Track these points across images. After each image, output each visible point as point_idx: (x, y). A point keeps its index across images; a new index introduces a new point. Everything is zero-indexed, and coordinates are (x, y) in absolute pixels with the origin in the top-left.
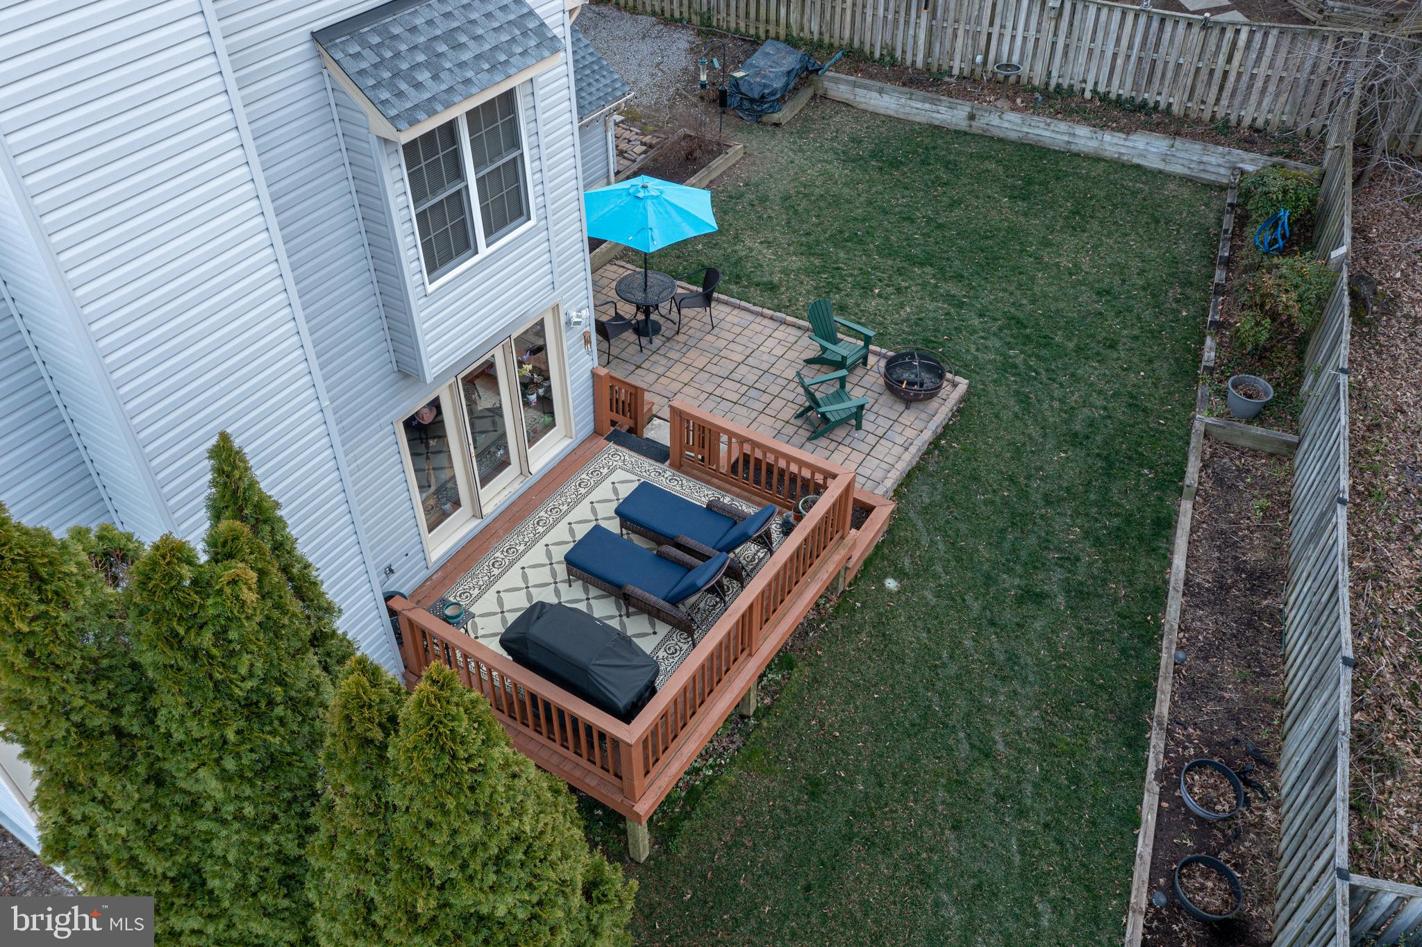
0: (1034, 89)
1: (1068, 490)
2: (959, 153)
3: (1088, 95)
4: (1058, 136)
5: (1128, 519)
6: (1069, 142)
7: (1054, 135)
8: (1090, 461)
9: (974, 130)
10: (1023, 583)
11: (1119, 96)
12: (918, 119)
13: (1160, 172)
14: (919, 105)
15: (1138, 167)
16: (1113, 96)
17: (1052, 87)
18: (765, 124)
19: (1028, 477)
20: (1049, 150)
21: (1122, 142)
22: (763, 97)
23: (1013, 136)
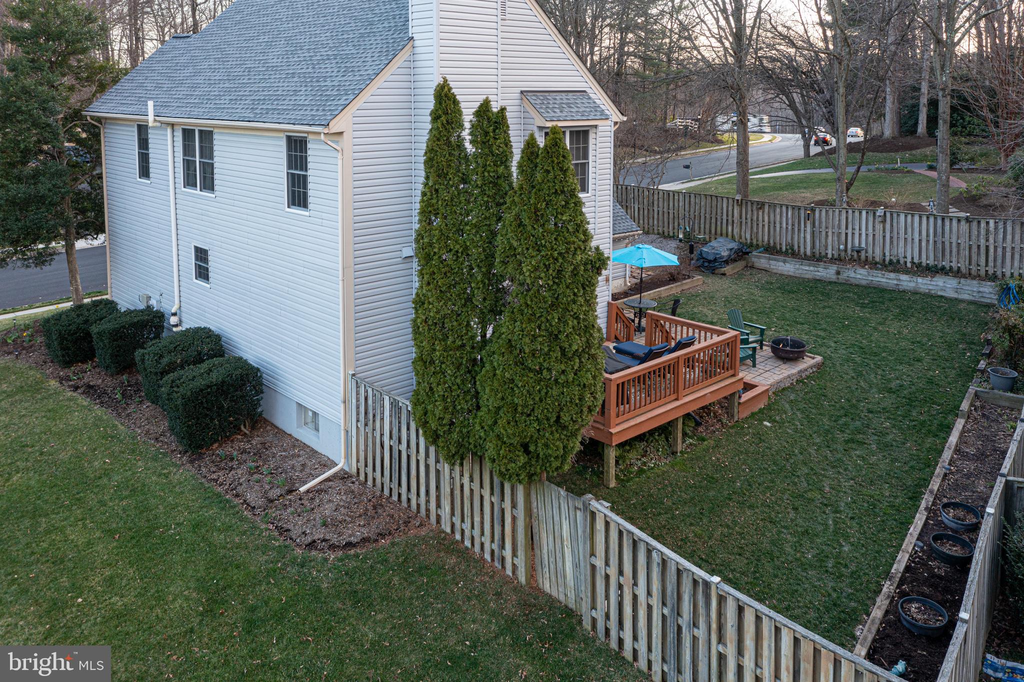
0: (876, 263)
1: (884, 409)
2: (830, 290)
3: (909, 265)
4: (890, 281)
5: (923, 424)
6: (897, 285)
7: (888, 281)
8: (899, 399)
9: (840, 281)
10: (850, 436)
11: (928, 264)
12: (807, 276)
13: (956, 299)
14: (807, 268)
15: (942, 297)
16: (924, 264)
17: (887, 262)
18: (717, 274)
19: (858, 401)
20: (886, 290)
21: (929, 282)
22: (715, 259)
23: (864, 283)
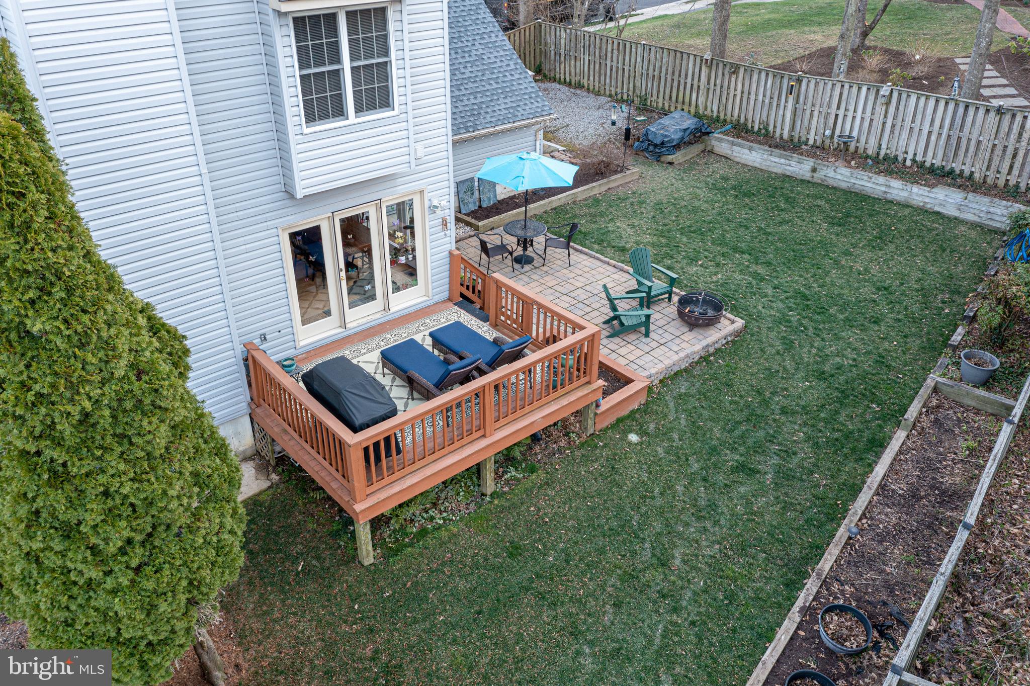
0: (867, 157)
1: (804, 407)
2: (799, 193)
3: (908, 163)
4: (878, 187)
5: (848, 435)
6: (885, 192)
7: (874, 186)
8: (829, 391)
9: (815, 180)
10: (743, 459)
11: (933, 164)
12: (775, 170)
13: (956, 218)
14: (777, 160)
15: (938, 213)
16: (928, 164)
17: (881, 157)
18: (662, 163)
19: (773, 393)
20: (869, 197)
21: (926, 194)
22: (663, 143)
23: (844, 185)
